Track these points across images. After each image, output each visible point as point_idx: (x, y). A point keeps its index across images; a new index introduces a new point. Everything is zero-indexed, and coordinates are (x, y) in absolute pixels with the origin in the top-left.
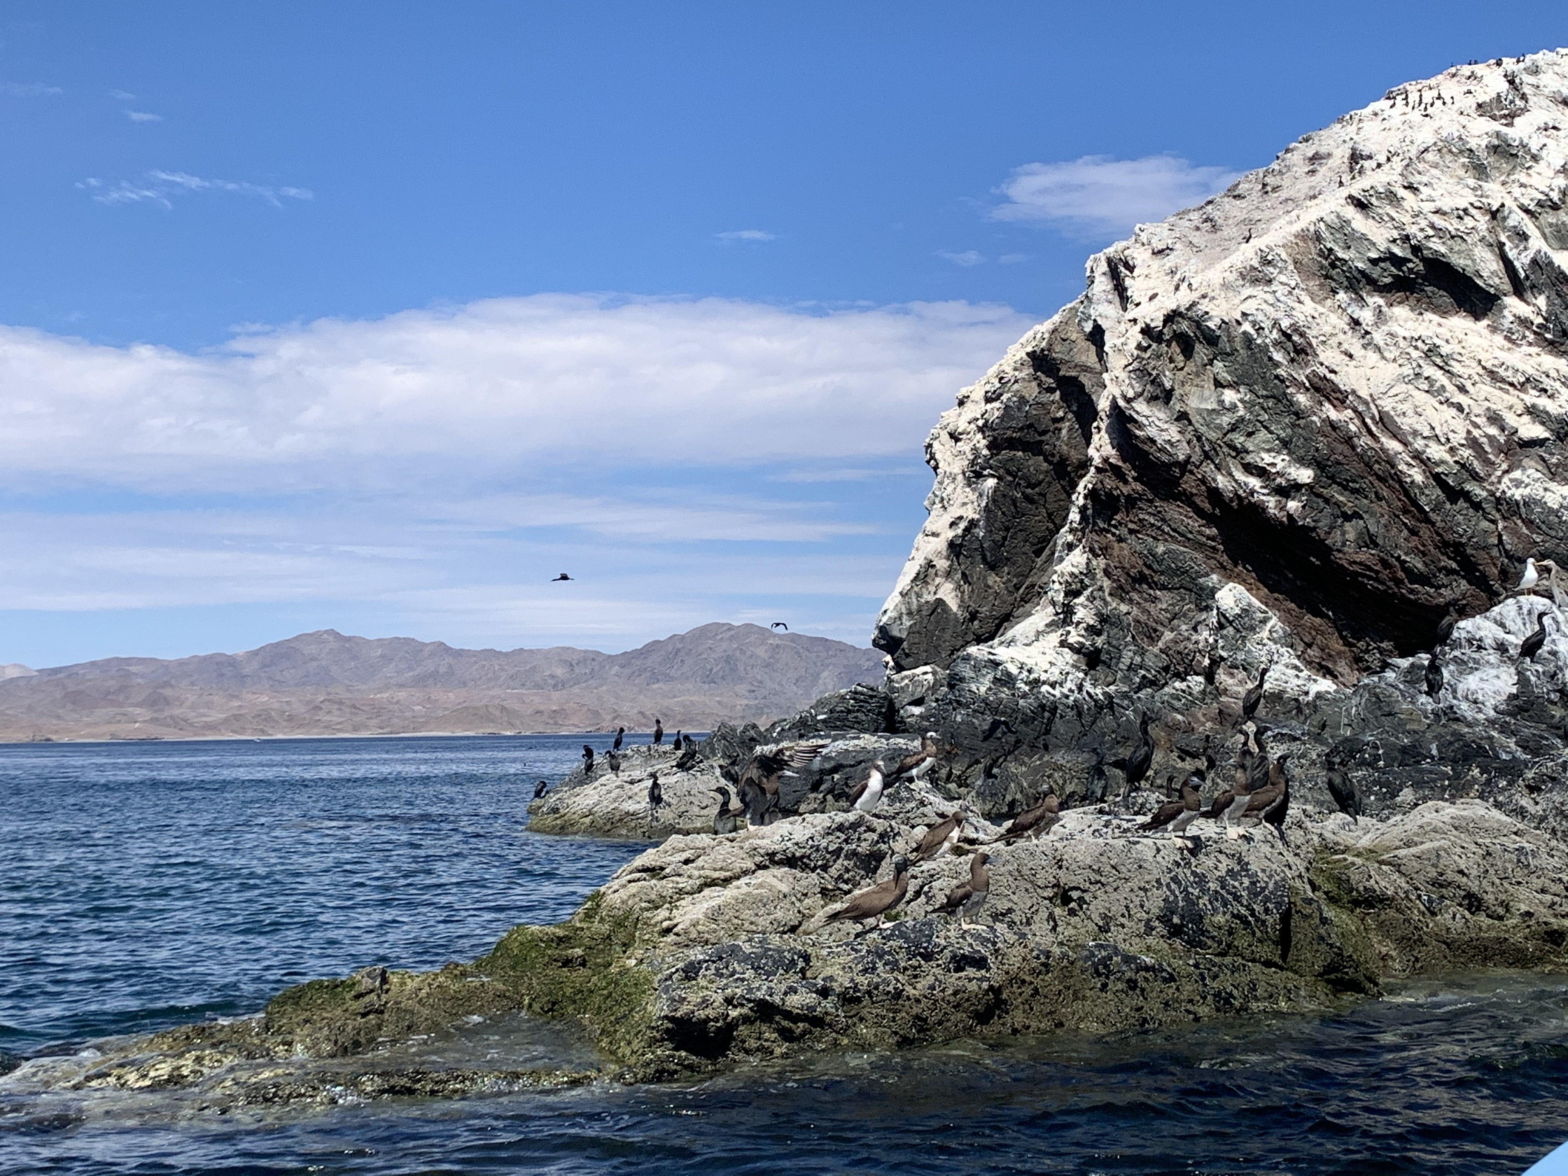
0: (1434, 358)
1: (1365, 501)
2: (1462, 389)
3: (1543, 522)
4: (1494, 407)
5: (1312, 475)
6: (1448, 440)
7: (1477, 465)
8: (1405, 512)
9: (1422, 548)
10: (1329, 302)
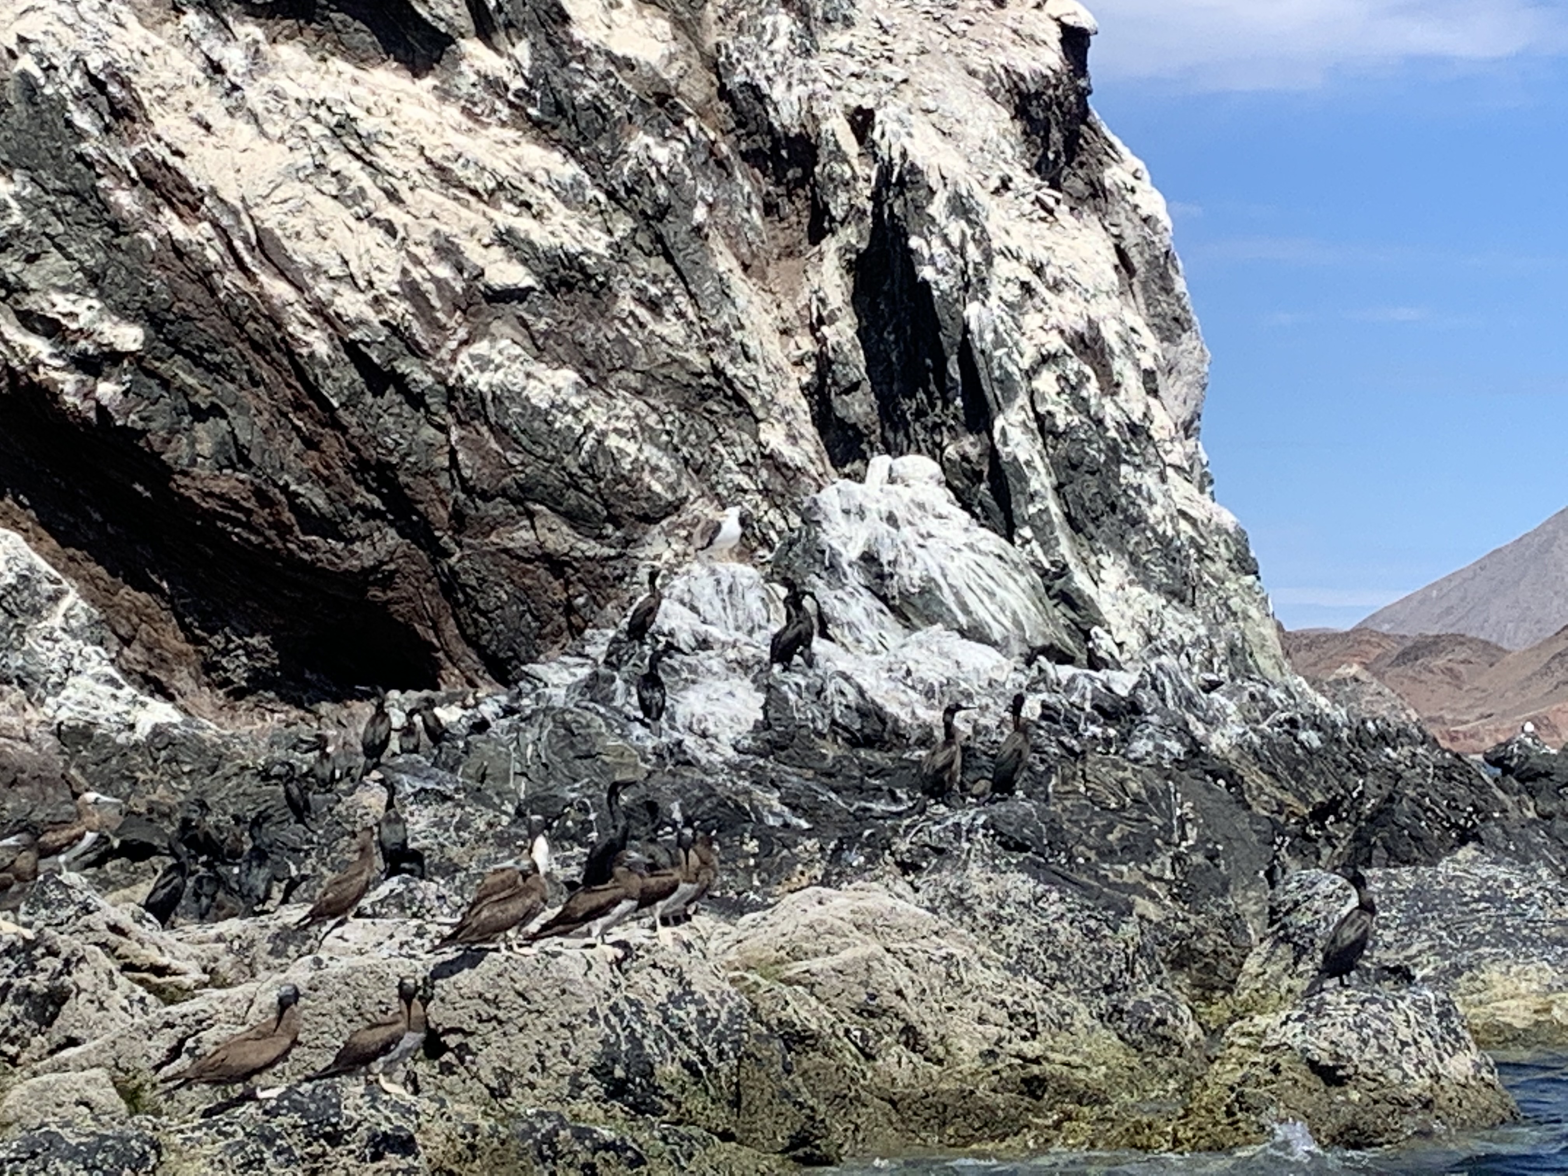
0: (346, 139)
1: (231, 387)
2: (393, 196)
3: (523, 432)
4: (444, 229)
5: (141, 338)
6: (371, 283)
7: (417, 329)
8: (299, 407)
9: (326, 472)
10: (169, 28)
